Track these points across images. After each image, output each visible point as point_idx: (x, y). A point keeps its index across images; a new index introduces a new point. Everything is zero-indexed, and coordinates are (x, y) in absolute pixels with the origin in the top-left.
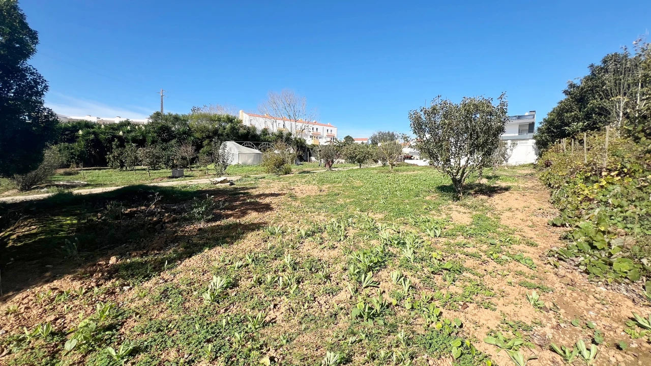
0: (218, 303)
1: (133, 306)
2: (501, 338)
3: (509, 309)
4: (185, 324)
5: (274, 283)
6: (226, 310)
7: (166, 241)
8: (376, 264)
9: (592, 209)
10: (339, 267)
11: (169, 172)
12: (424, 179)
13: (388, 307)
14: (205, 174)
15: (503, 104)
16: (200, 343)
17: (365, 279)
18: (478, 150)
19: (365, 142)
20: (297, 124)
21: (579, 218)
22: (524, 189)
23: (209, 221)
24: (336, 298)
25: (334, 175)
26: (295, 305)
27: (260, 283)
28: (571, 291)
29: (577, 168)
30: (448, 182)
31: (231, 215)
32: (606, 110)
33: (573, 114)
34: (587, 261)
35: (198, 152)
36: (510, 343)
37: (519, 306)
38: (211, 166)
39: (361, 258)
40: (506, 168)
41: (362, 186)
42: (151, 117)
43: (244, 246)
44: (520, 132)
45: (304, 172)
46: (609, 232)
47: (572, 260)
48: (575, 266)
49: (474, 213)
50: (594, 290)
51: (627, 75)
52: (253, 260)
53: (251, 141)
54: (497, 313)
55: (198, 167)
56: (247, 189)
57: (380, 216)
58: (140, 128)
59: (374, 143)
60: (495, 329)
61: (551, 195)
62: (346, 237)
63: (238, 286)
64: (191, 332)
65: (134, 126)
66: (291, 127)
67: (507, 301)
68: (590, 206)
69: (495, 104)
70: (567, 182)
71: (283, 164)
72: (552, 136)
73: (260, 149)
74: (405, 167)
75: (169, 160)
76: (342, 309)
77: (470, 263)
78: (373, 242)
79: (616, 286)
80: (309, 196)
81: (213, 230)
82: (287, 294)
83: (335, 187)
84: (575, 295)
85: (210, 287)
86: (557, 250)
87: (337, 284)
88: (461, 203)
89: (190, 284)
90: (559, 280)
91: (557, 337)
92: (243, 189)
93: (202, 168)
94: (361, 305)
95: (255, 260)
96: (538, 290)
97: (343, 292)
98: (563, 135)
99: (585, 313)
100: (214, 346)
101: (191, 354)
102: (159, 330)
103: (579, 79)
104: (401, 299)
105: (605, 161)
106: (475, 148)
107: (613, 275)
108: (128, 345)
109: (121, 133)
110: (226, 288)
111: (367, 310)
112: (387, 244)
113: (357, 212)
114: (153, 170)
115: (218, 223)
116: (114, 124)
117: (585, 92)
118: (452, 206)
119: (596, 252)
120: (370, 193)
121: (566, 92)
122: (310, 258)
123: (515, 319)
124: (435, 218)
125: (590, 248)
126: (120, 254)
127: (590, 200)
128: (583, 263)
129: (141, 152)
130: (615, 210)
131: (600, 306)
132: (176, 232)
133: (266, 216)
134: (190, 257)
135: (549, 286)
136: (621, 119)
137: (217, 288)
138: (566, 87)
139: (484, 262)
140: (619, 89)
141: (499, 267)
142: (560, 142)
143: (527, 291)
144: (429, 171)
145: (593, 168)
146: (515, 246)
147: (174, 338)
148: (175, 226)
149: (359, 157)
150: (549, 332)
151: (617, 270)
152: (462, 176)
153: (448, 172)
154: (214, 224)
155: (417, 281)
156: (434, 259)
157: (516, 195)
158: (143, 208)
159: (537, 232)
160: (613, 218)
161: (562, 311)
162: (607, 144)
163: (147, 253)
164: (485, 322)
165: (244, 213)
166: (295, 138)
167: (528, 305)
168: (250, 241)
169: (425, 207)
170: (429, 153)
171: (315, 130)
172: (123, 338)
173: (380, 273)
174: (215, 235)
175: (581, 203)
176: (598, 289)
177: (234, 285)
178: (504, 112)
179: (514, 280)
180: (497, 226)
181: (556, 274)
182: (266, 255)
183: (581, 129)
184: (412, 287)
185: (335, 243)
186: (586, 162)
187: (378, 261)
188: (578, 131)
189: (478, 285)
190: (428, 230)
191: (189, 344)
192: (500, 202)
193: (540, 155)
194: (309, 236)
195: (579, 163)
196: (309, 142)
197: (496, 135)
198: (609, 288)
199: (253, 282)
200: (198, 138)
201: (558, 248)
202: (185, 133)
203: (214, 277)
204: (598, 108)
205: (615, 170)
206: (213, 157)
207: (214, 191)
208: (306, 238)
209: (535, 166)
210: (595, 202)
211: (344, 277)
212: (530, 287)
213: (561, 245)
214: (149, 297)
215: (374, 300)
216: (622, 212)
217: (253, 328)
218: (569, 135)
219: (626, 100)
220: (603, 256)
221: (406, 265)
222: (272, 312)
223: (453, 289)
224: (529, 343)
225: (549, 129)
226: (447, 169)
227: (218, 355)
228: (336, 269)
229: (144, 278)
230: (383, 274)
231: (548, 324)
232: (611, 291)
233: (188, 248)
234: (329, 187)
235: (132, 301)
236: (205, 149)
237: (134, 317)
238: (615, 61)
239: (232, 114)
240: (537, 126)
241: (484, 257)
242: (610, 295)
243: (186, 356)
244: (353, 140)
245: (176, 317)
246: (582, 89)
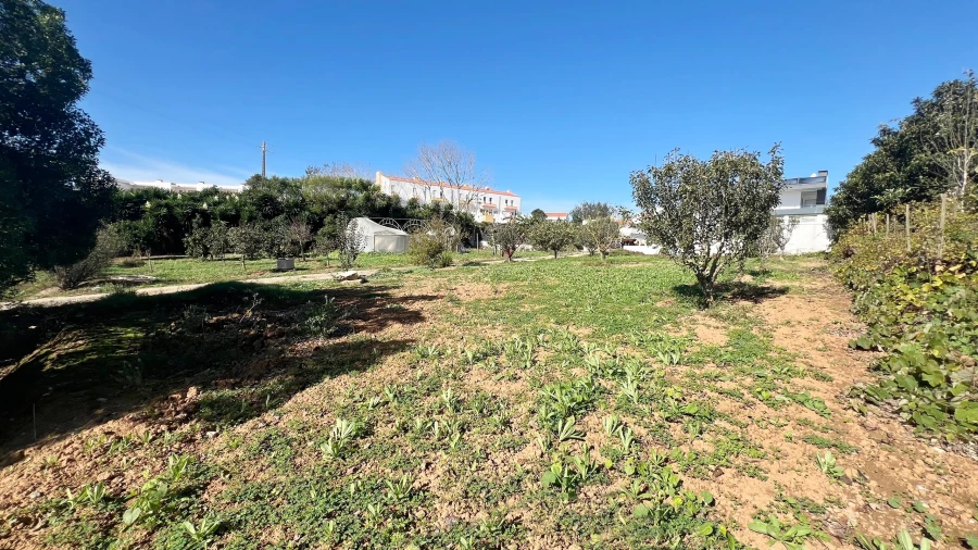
0: (344, 458)
1: (220, 460)
2: (776, 524)
3: (788, 479)
4: (295, 490)
5: (426, 431)
6: (355, 470)
7: (268, 365)
8: (579, 404)
9: (920, 323)
10: (523, 408)
11: (273, 263)
12: (653, 274)
13: (598, 470)
14: (325, 266)
15: (776, 161)
16: (317, 518)
17: (563, 427)
18: (738, 232)
19: (563, 218)
20: (461, 191)
21: (899, 337)
22: (811, 291)
23: (330, 336)
24: (519, 455)
25: (517, 269)
26: (457, 465)
27: (406, 431)
28: (886, 452)
29: (895, 259)
30: (690, 279)
31: (363, 328)
32: (941, 169)
33: (887, 175)
34: (912, 405)
35: (316, 234)
36: (790, 533)
37: (804, 474)
38: (335, 254)
39: (557, 396)
40: (781, 259)
41: (559, 285)
42: (248, 183)
43: (382, 375)
44: (804, 203)
45: (471, 263)
46: (947, 361)
47: (889, 404)
48: (893, 413)
49: (732, 327)
50: (923, 451)
51: (974, 115)
52: (395, 396)
53: (394, 217)
54: (769, 484)
55: (315, 255)
56: (386, 288)
57: (587, 331)
58: (232, 199)
59: (577, 220)
60: (765, 509)
61: (854, 301)
62: (534, 362)
63: (373, 434)
64: (304, 501)
65: (223, 195)
66: (453, 197)
67: (785, 466)
68: (916, 319)
69: (765, 160)
70: (879, 282)
71: (440, 252)
72: (854, 209)
73: (406, 230)
74: (624, 257)
75: (273, 245)
76: (528, 472)
77: (725, 405)
78: (576, 371)
79: (960, 446)
80: (479, 300)
81: (337, 349)
82: (446, 447)
83: (517, 286)
84: (893, 458)
85: (332, 434)
86: (864, 387)
87: (522, 434)
88: (711, 312)
89: (303, 430)
90: (867, 434)
91: (864, 524)
92: (381, 288)
93: (321, 257)
94: (557, 467)
95: (399, 395)
96: (833, 449)
97: (529, 447)
98: (872, 207)
99: (910, 487)
100: (338, 524)
101: (303, 535)
102: (257, 498)
103: (898, 122)
104: (618, 459)
105: (940, 249)
106: (733, 227)
107: (955, 429)
108: (213, 519)
109: (205, 206)
110: (355, 436)
111: (566, 475)
112: (596, 375)
113: (551, 325)
114: (251, 259)
115: (343, 339)
116: (196, 192)
117: (907, 141)
118: (697, 317)
119: (927, 391)
120: (571, 296)
121: (876, 142)
122: (480, 394)
123: (798, 494)
124: (671, 334)
125: (916, 382)
126: (202, 383)
127: (917, 309)
128: (906, 408)
129: (233, 234)
130: (957, 326)
131: (934, 477)
132: (282, 351)
133: (415, 331)
134: (303, 389)
135: (851, 443)
136: (965, 183)
137: (343, 436)
138: (876, 134)
139: (748, 404)
140: (962, 137)
141: (771, 411)
142: (867, 219)
143: (814, 449)
144: (660, 262)
145: (920, 260)
146: (797, 380)
147: (280, 510)
148: (281, 344)
149: (554, 241)
150: (852, 517)
151: (962, 420)
152: (713, 270)
153: (691, 265)
154: (337, 341)
155: (644, 432)
156: (669, 398)
157: (797, 300)
158: (236, 315)
159: (832, 359)
160: (953, 337)
161: (873, 484)
162: (943, 221)
163: (240, 383)
164: (750, 498)
165: (382, 325)
166: (458, 214)
167: (819, 473)
168: (391, 366)
169: (655, 318)
170: (661, 234)
171: (487, 200)
172: (205, 508)
173: (586, 419)
174: (340, 357)
175: (902, 314)
176: (931, 450)
177: (367, 432)
178: (778, 174)
179: (795, 434)
180: (768, 349)
181: (862, 425)
182: (414, 389)
183: (901, 198)
184: (636, 441)
185: (518, 372)
186: (909, 250)
187: (583, 400)
188: (896, 202)
189: (739, 440)
190: (660, 353)
191: (301, 520)
192: (772, 311)
193: (836, 239)
194: (478, 360)
195: (899, 251)
196: (479, 218)
197: (765, 208)
198: (949, 448)
199: (394, 429)
200: (316, 213)
201: (865, 383)
202: (296, 205)
203: (338, 420)
204: (928, 166)
205: (957, 263)
206: (336, 241)
207: (338, 291)
208: (474, 364)
209: (826, 256)
210: (925, 313)
211: (531, 423)
212: (821, 445)
213: (869, 381)
214: (244, 447)
215: (578, 459)
216: (968, 329)
217: (395, 499)
218: (881, 208)
219: (973, 154)
220: (939, 397)
221: (625, 406)
222: (423, 474)
223: (699, 445)
224: (821, 534)
225: (848, 198)
226: (690, 261)
227: (344, 537)
228: (520, 410)
229: (236, 419)
230: (591, 420)
231: (850, 504)
232: (952, 453)
233: (300, 375)
234: (508, 287)
235: (219, 453)
236: (325, 229)
237: (222, 477)
238: (954, 93)
239: (365, 179)
240: (830, 194)
241: (748, 396)
242: (951, 461)
243: (296, 538)
244: (545, 216)
245: (283, 478)
246: (902, 137)
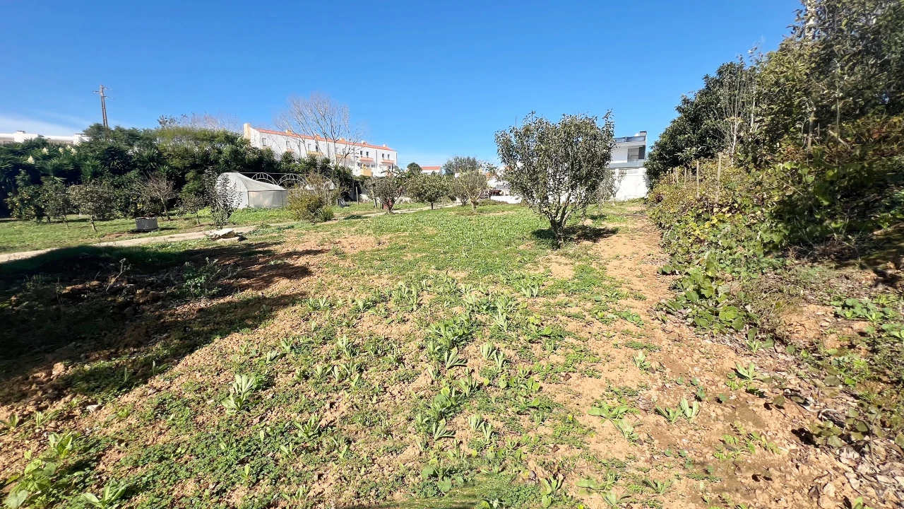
0: (248, 410)
1: (111, 431)
2: (606, 407)
3: (614, 375)
4: (203, 445)
5: (327, 375)
6: (261, 419)
7: (147, 332)
8: (460, 337)
9: (702, 252)
10: (414, 346)
11: (131, 223)
12: (516, 222)
13: (478, 388)
14: (195, 225)
15: (609, 125)
16: (230, 466)
17: (448, 358)
18: (581, 184)
19: (437, 171)
20: (337, 145)
21: (689, 263)
22: (634, 230)
23: (213, 297)
24: (414, 385)
25: (397, 220)
26: (359, 400)
27: (307, 378)
28: (677, 347)
29: (690, 204)
30: (545, 225)
31: (247, 286)
32: (720, 132)
33: (686, 136)
34: (694, 312)
35: (180, 190)
36: (615, 412)
37: (625, 370)
38: (206, 211)
39: (442, 332)
40: (614, 204)
41: (437, 235)
42: (87, 133)
43: (275, 330)
44: (630, 158)
45: (353, 217)
46: (717, 278)
47: (681, 313)
48: (683, 319)
49: (577, 263)
50: (699, 344)
51: (742, 90)
52: (292, 348)
53: (268, 172)
54: (602, 380)
55: (182, 213)
56: (267, 245)
57: (462, 275)
58: (67, 152)
59: (450, 173)
60: (599, 398)
61: (662, 237)
62: (419, 305)
63: (275, 385)
64: (214, 454)
65: (55, 148)
66: (328, 150)
67: (613, 366)
68: (701, 249)
69: (600, 124)
70: (678, 221)
71: (320, 206)
72: (664, 164)
73: (282, 185)
74: (492, 207)
75: (128, 204)
76: (421, 398)
77: (572, 326)
78: (456, 309)
79: (720, 338)
80: (364, 252)
81: (222, 310)
82: (347, 387)
83: (399, 237)
84: (681, 351)
85: (232, 390)
86: (665, 302)
87: (413, 367)
88: (561, 251)
89: (200, 390)
90: (666, 336)
91: (662, 399)
92: (261, 245)
93: (188, 215)
94: (445, 390)
95: (296, 347)
96: (644, 350)
97: (421, 377)
98: (676, 162)
99: (690, 369)
100: (253, 467)
101: (218, 483)
102: (161, 459)
103: (694, 93)
104: (494, 377)
105: (716, 197)
106: (577, 179)
107: (719, 326)
108: (116, 486)
109: (31, 160)
110: (257, 389)
111: (453, 395)
112: (473, 311)
113: (432, 271)
114: (101, 220)
115: (228, 299)
116: (16, 144)
117: (699, 110)
118: (551, 256)
119: (704, 301)
120: (448, 243)
121: (679, 109)
122: (373, 338)
123: (621, 385)
124: (532, 272)
125: (698, 296)
126: (70, 358)
127: (701, 242)
128: (690, 315)
129: (74, 192)
130: (724, 252)
131: (704, 361)
132: (160, 317)
133: (303, 284)
134: (192, 351)
135: (656, 344)
136: (734, 144)
137: (244, 391)
138: (679, 103)
139: (589, 323)
140: (734, 107)
141: (604, 327)
142: (672, 172)
143: (633, 351)
144: (522, 210)
145: (704, 203)
146: (622, 302)
147: (189, 465)
148: (158, 308)
149: (429, 194)
150: (654, 394)
151: (723, 319)
152: (562, 217)
153: (546, 212)
154: (222, 301)
155: (512, 353)
156: (531, 325)
157: (624, 239)
158: (95, 283)
159: (646, 283)
160: (722, 261)
162: (719, 173)
163: (116, 352)
164: (589, 392)
165: (268, 282)
166: (336, 167)
167: (635, 368)
168: (283, 321)
169: (518, 259)
170: (523, 188)
171: (364, 154)
172: (104, 478)
173: (467, 348)
174: (227, 317)
175: (692, 245)
176: (704, 343)
177: (268, 384)
178: (610, 135)
179: (620, 341)
180: (603, 279)
181: (664, 330)
182: (310, 339)
183: (694, 155)
184: (507, 361)
185: (406, 315)
186: (698, 197)
187: (464, 334)
188: (691, 158)
189: (582, 351)
190: (523, 289)
191: (213, 471)
192: (606, 248)
193: (652, 188)
194: (369, 308)
195: (691, 197)
196: (357, 172)
197: (601, 165)
198: (715, 339)
199: (295, 377)
200: (177, 168)
201: (666, 299)
202: (151, 159)
203: (237, 377)
204: (712, 129)
205: (727, 206)
206: (205, 197)
207: (214, 250)
208: (365, 311)
209: (645, 201)
210: (706, 244)
211: (421, 357)
212: (637, 347)
213: (670, 296)
214: (136, 415)
215: (462, 382)
216: (730, 254)
217: (305, 436)
218: (681, 163)
219: (739, 122)
220: (711, 305)
221: (498, 335)
222: (328, 413)
223: (554, 359)
224: (634, 409)
225: (661, 154)
226: (545, 210)
227: (261, 477)
228: (410, 348)
229: (120, 390)
230: (471, 348)
231: (654, 386)
232: (716, 343)
233: (185, 338)
234: (391, 238)
235: (108, 424)
236: (190, 185)
237: (117, 446)
238: (730, 73)
239: (231, 130)
240: (648, 151)
241: (588, 317)
242: (715, 348)
243: (211, 486)
244: (420, 169)
245: (187, 437)
246: (696, 106)
